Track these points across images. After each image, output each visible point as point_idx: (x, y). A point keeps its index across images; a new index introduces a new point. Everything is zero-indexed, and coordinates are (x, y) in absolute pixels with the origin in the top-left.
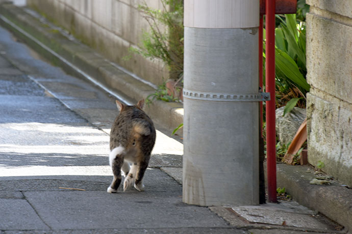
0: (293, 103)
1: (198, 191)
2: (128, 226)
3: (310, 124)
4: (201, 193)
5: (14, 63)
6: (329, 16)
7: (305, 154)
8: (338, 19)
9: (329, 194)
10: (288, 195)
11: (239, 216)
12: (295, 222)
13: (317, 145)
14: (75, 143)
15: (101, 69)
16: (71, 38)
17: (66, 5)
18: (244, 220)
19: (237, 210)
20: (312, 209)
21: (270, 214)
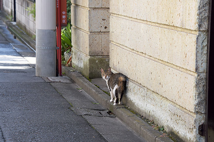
0: (69, 51)
1: (39, 73)
2: (18, 82)
3: (72, 56)
4: (40, 73)
5: (7, 40)
6: (76, 27)
7: (71, 64)
8: (78, 28)
9: (73, 74)
10: (65, 74)
11: (49, 79)
12: (64, 81)
13: (74, 61)
14: (14, 61)
15: (30, 41)
16: (25, 33)
17: (24, 24)
18: (50, 80)
19: (49, 78)
20: (70, 78)
21: (58, 79)
